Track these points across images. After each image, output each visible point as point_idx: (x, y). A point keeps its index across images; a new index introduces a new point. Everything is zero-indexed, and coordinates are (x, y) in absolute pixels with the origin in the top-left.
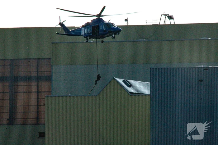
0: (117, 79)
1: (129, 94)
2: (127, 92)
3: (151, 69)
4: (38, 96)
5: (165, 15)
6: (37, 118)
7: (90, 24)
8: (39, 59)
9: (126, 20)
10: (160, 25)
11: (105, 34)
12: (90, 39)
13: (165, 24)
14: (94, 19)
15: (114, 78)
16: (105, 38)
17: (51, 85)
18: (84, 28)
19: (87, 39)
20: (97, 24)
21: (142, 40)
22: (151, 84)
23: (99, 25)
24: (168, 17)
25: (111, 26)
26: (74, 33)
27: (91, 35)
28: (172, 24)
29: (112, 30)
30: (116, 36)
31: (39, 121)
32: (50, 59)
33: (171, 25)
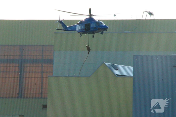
0: (106, 63)
1: (116, 76)
2: (115, 74)
3: (134, 56)
4: (42, 75)
5: (146, 12)
6: (41, 93)
7: (83, 22)
8: (44, 45)
9: (115, 15)
10: (142, 20)
11: (95, 31)
12: (83, 34)
13: (146, 19)
14: (87, 18)
15: (104, 63)
16: (95, 33)
17: (53, 67)
18: (78, 25)
19: (81, 34)
20: (89, 23)
21: (128, 32)
22: (134, 68)
23: (91, 23)
24: (149, 13)
25: (100, 24)
26: (70, 29)
27: (84, 31)
28: (152, 20)
29: (101, 28)
31: (43, 95)
32: (52, 46)
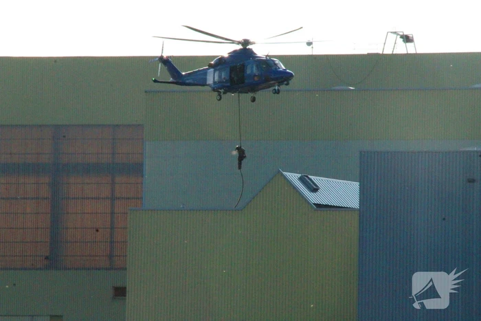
0: (287, 174)
1: (312, 207)
2: (309, 203)
3: (361, 152)
4: (112, 205)
5: (395, 33)
6: (111, 256)
7: (225, 61)
9: (309, 44)
10: (383, 55)
12: (225, 93)
13: (394, 53)
14: (235, 51)
15: (279, 172)
16: (258, 91)
17: (142, 183)
18: (212, 70)
19: (220, 95)
20: (241, 63)
21: (344, 88)
22: (360, 185)
23: (246, 64)
24: (402, 37)
25: (272, 66)
26: (190, 81)
27: (228, 87)
28: (410, 54)
29: (273, 76)
30: (283, 87)
31: (115, 261)
32: (140, 126)
33: (408, 56)
